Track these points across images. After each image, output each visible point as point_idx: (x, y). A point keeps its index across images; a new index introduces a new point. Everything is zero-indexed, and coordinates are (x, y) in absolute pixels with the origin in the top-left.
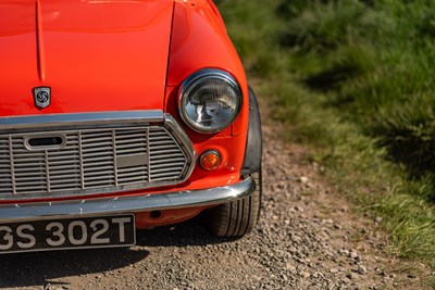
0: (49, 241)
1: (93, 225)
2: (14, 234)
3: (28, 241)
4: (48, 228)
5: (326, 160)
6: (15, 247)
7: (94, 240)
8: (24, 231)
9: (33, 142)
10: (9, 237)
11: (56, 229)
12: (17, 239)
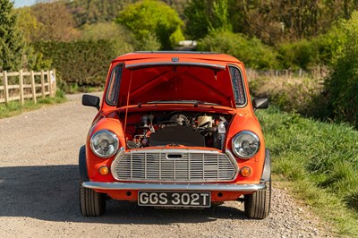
0: (173, 202)
1: (192, 196)
2: (158, 197)
3: (164, 201)
4: (173, 195)
5: (314, 205)
6: (158, 203)
7: (192, 203)
8: (163, 196)
9: (169, 156)
10: (156, 198)
11: (176, 196)
12: (159, 199)
